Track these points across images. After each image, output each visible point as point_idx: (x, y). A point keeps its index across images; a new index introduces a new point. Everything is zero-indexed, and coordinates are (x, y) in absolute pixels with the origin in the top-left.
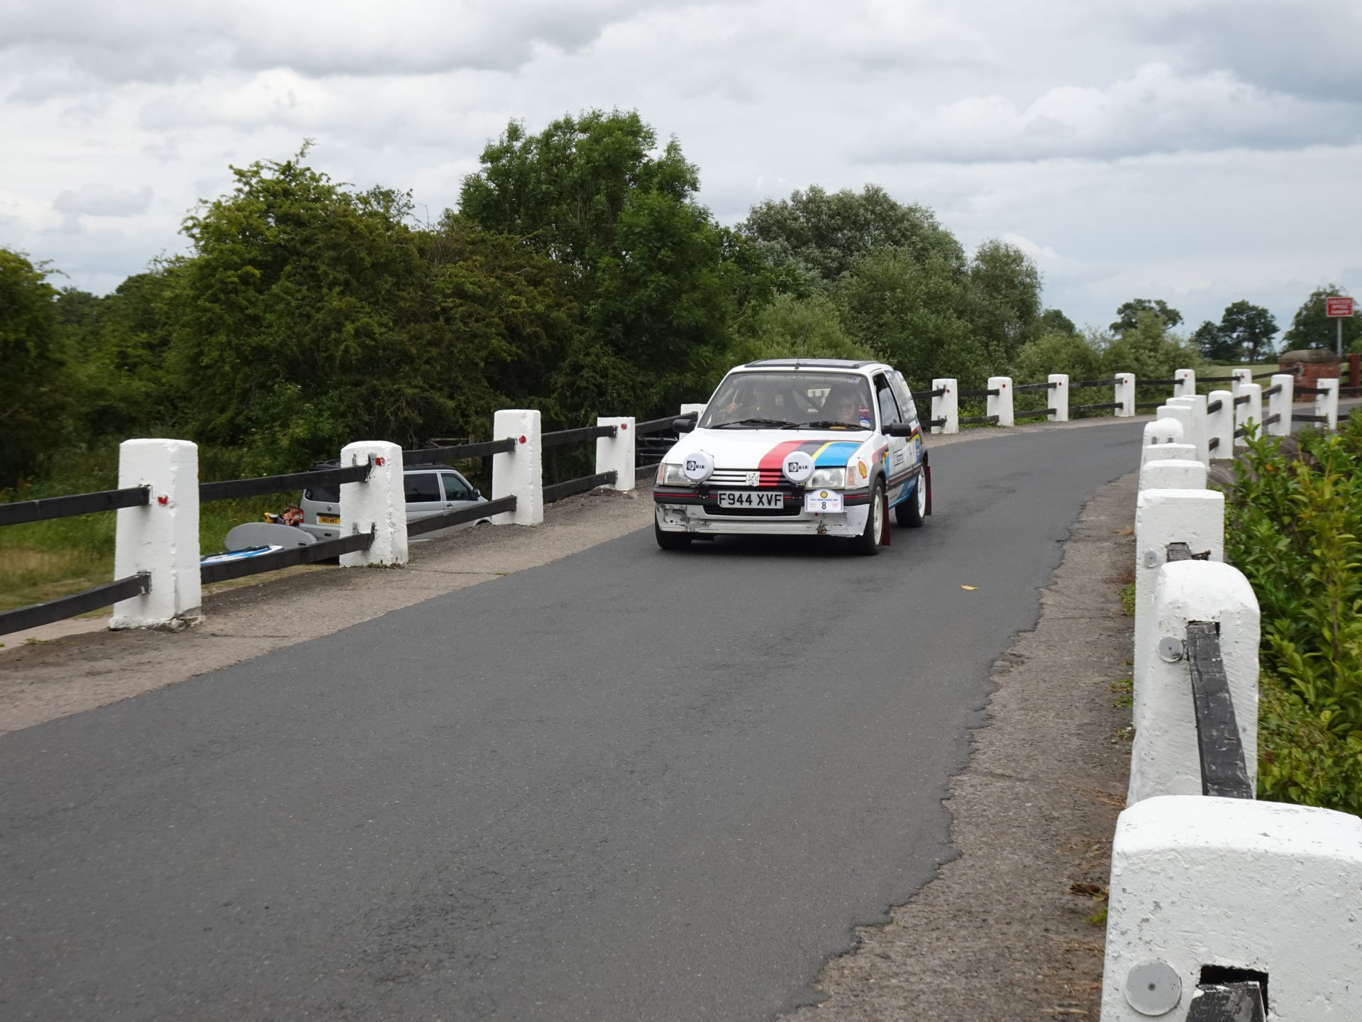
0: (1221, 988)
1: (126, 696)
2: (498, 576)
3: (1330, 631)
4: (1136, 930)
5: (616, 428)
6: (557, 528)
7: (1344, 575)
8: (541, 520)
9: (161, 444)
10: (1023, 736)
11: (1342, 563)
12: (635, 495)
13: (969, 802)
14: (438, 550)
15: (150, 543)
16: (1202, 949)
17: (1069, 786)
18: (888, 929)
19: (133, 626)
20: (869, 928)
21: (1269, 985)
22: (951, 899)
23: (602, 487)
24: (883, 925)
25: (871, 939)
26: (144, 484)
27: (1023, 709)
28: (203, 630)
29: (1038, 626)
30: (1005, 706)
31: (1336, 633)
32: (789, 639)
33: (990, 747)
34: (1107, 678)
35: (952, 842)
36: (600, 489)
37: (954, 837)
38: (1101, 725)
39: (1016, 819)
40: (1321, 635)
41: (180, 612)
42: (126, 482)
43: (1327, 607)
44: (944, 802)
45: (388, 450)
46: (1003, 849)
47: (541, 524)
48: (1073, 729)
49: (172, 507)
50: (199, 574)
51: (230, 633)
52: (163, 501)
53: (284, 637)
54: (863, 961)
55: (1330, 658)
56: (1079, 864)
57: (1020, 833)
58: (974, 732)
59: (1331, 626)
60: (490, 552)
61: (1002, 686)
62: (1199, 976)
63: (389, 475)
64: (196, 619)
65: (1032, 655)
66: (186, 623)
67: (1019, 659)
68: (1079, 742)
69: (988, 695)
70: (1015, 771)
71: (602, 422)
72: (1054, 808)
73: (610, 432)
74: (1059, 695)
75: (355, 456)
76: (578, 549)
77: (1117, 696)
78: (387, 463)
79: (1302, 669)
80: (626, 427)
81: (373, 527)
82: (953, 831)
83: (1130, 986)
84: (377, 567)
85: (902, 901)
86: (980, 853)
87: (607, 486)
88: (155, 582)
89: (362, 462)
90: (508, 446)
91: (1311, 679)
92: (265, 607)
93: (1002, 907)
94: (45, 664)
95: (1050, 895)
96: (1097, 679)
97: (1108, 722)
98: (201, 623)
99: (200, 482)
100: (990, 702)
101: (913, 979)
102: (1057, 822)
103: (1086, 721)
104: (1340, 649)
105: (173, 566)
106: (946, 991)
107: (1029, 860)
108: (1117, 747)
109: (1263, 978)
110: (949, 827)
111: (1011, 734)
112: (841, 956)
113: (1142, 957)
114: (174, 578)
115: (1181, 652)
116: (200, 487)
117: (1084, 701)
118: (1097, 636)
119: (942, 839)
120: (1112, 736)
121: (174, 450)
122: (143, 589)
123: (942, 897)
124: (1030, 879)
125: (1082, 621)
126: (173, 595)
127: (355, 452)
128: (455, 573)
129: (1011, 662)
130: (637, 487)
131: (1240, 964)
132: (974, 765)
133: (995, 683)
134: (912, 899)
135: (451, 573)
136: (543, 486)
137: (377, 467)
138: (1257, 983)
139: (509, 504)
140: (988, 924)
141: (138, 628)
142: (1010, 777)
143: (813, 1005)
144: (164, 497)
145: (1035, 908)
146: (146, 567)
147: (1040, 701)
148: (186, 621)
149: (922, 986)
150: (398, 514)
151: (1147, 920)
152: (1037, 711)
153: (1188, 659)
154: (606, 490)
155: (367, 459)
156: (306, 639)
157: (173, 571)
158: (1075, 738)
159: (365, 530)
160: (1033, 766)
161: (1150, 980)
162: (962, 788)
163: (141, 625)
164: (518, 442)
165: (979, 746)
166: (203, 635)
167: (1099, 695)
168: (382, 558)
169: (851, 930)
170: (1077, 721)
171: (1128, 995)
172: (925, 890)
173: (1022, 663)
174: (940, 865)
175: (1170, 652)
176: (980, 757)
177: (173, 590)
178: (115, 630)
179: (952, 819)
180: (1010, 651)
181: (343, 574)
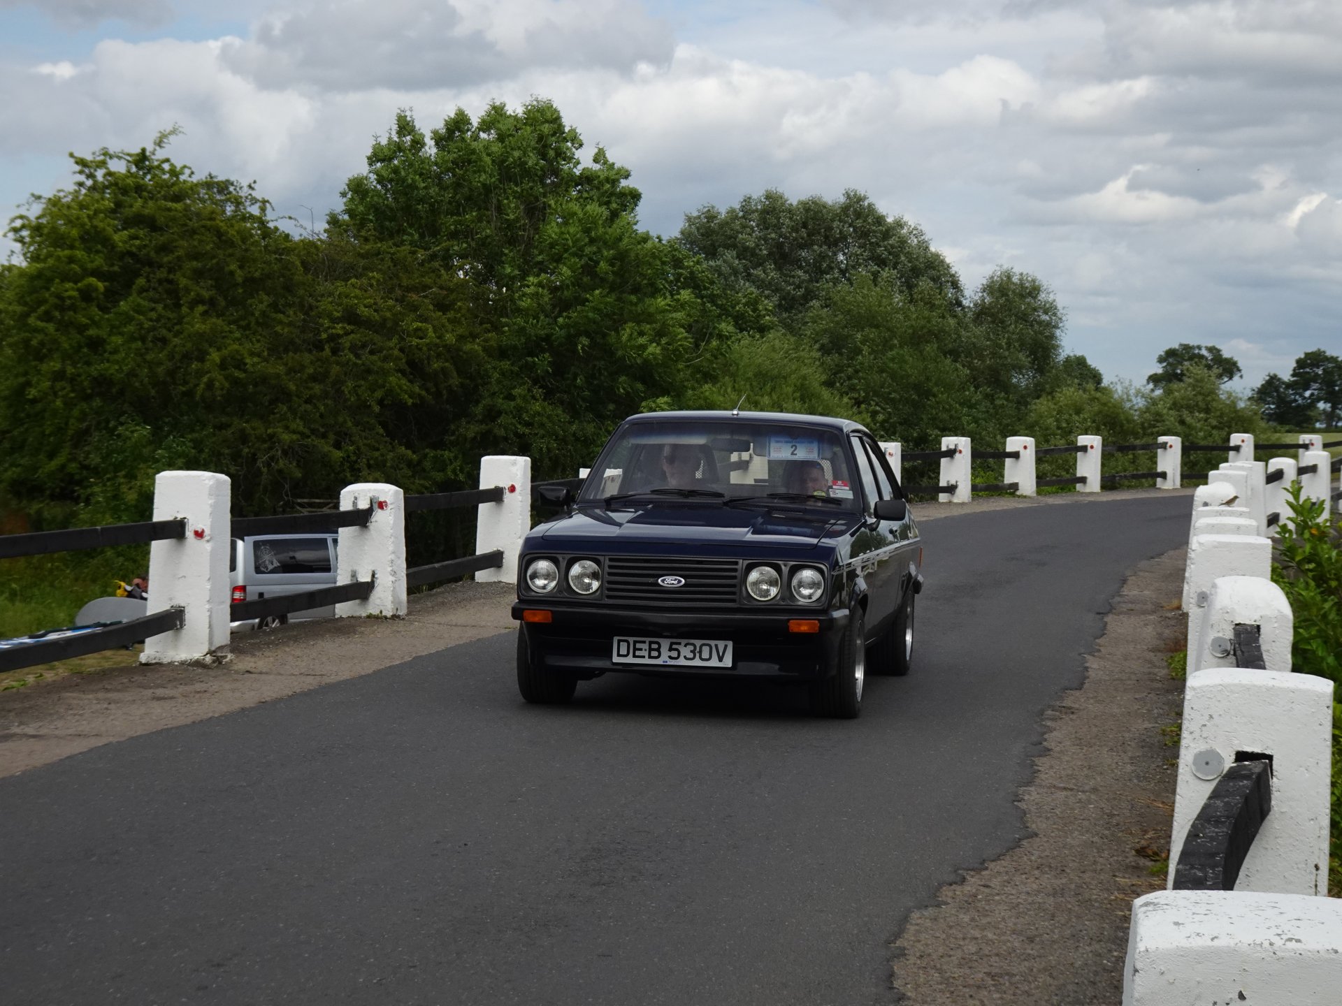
0: (1247, 763)
1: (210, 715)
2: (507, 630)
4: (1199, 731)
9: (199, 477)
10: (1080, 763)
13: (1037, 804)
14: (430, 605)
15: (185, 577)
16: (1236, 742)
17: (1127, 796)
18: (984, 873)
19: (165, 661)
20: (969, 871)
21: (1274, 762)
22: (1033, 858)
24: (981, 870)
25: (972, 877)
26: (180, 517)
27: (1078, 745)
28: (235, 667)
29: (1085, 686)
30: (1060, 743)
34: (1157, 725)
35: (1027, 827)
37: (1029, 825)
38: (1152, 757)
39: (1081, 815)
41: (213, 649)
42: (161, 514)
44: (1016, 803)
45: (389, 492)
46: (1072, 833)
48: (1127, 760)
49: (208, 541)
50: (228, 610)
51: (264, 670)
52: (199, 535)
54: (967, 888)
56: (1138, 842)
57: (1086, 823)
58: (1036, 759)
61: (1055, 730)
62: (1234, 757)
63: (391, 520)
64: (226, 657)
65: (1081, 708)
66: (218, 660)
67: (1071, 711)
68: (1133, 768)
69: (1042, 734)
70: (1076, 785)
71: (585, 473)
72: (1113, 808)
74: (1111, 736)
75: (356, 498)
77: (1168, 738)
78: (390, 507)
81: (373, 576)
82: (1027, 821)
83: (1195, 763)
84: (376, 617)
85: (992, 858)
86: (1053, 834)
88: (188, 616)
89: (363, 505)
90: (496, 495)
92: (287, 649)
93: (1075, 864)
94: (107, 690)
95: (1115, 858)
96: (1147, 725)
97: (1158, 755)
98: (231, 660)
99: (232, 517)
100: (1046, 740)
101: (1011, 897)
102: (1118, 818)
103: (1137, 754)
105: (208, 601)
106: (1039, 903)
107: (1096, 839)
108: (1169, 772)
109: (1270, 758)
110: (1022, 818)
111: (1068, 762)
112: (951, 885)
113: (1202, 747)
114: (208, 614)
115: (1229, 649)
116: (232, 522)
117: (1136, 741)
119: (1018, 825)
120: (1163, 765)
121: (211, 483)
122: (178, 623)
123: (1025, 858)
124: (1097, 849)
125: (1129, 682)
126: (207, 631)
127: (356, 495)
128: (460, 626)
129: (1061, 712)
131: (1257, 750)
132: (1038, 781)
133: (1048, 727)
134: (1001, 858)
135: (456, 625)
137: (380, 510)
138: (1267, 761)
139: (495, 560)
140: (1066, 873)
141: (171, 664)
142: (1072, 790)
143: (938, 906)
144: (200, 531)
145: (1105, 865)
146: (179, 601)
147: (1093, 741)
148: (218, 657)
149: (1019, 900)
150: (399, 562)
151: (1205, 725)
152: (1091, 747)
153: (1235, 654)
155: (369, 502)
156: (340, 678)
157: (207, 606)
158: (1129, 766)
159: (364, 578)
160: (1092, 783)
161: (1206, 760)
162: (1029, 794)
163: (174, 660)
164: (507, 491)
165: (1040, 768)
166: (237, 672)
167: (1150, 737)
168: (382, 608)
169: (955, 871)
170: (1130, 754)
171: (1193, 768)
172: (1010, 853)
173: (1073, 713)
174: (1020, 840)
175: (1219, 649)
176: (1043, 776)
177: (208, 626)
178: (147, 664)
179: (1025, 814)
180: (1058, 703)
181: (343, 623)
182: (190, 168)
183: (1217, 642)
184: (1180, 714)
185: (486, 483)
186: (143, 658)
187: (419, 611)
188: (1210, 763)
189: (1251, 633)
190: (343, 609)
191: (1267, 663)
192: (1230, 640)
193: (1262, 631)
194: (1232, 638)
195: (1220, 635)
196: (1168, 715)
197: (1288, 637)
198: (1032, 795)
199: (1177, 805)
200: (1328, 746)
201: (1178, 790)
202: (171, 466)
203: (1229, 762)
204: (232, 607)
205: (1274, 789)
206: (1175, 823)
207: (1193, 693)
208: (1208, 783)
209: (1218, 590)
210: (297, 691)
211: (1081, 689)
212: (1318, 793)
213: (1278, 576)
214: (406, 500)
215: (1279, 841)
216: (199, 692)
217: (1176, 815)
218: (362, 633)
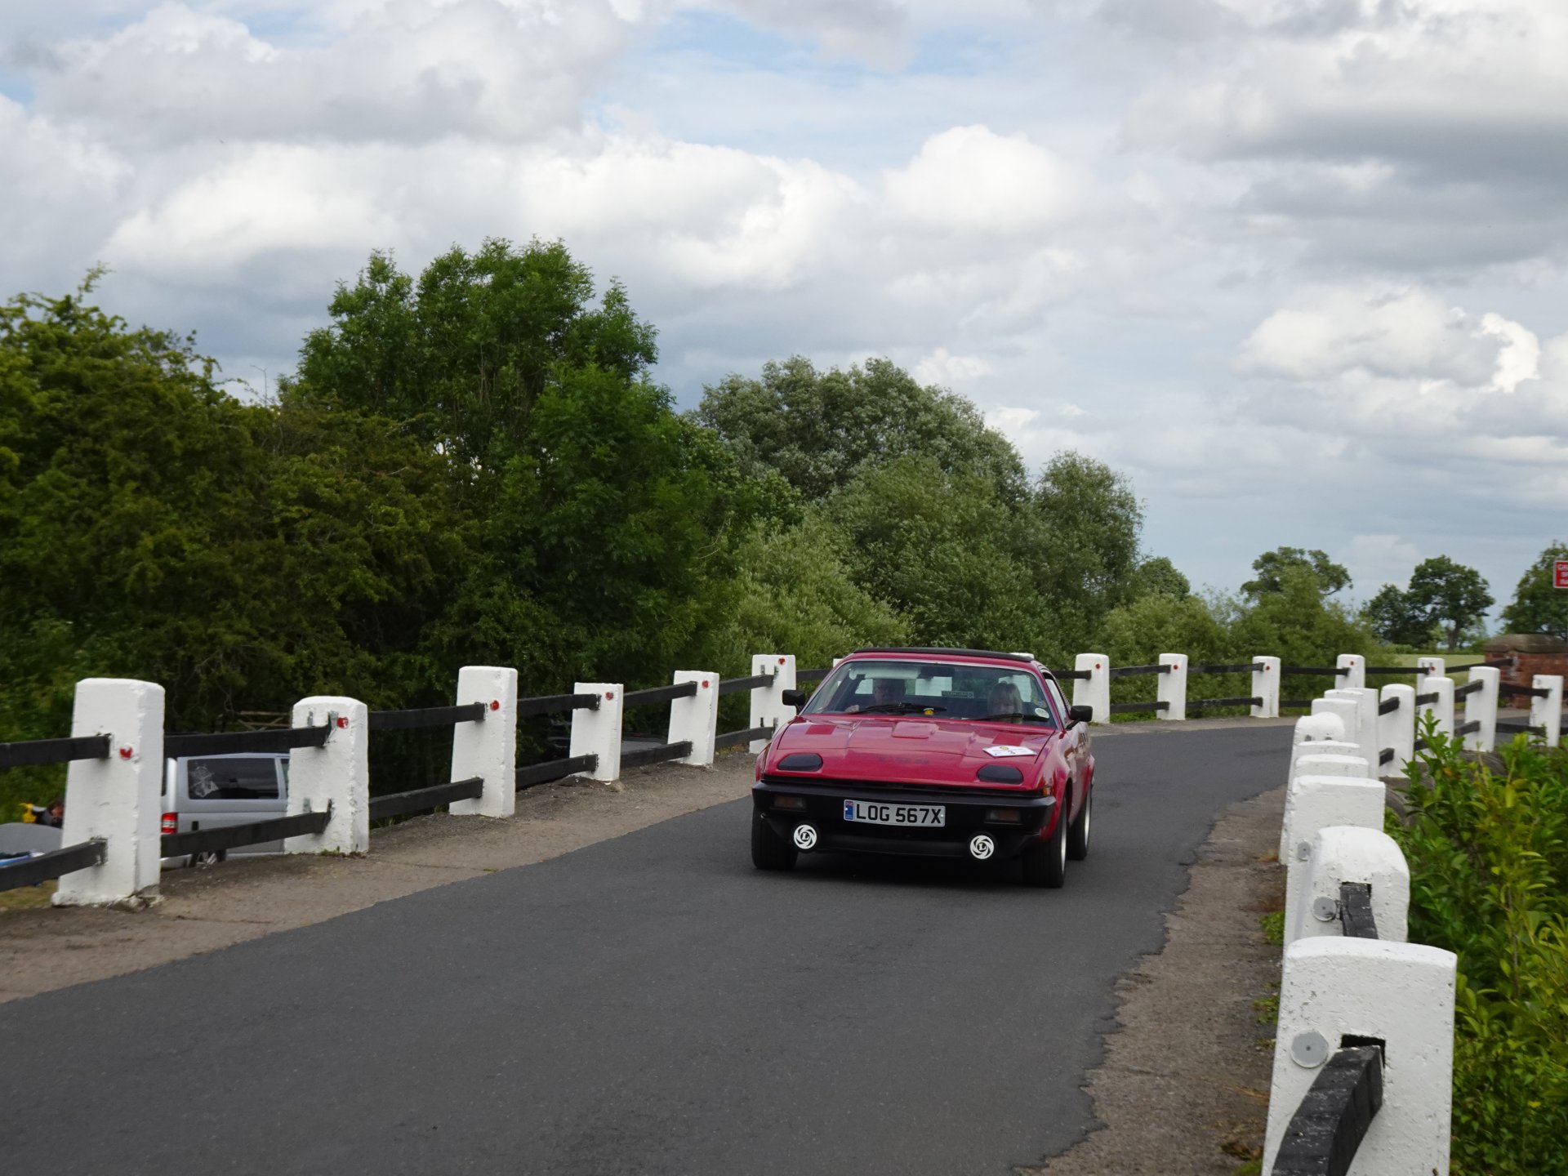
0: (1355, 1049)
1: (134, 968)
2: (486, 873)
3: (1509, 964)
4: (1299, 1010)
5: (600, 697)
6: (533, 822)
7: (1528, 898)
8: (511, 811)
9: (128, 685)
10: (1158, 1042)
11: (1524, 883)
12: (620, 787)
13: (1108, 1090)
14: (395, 841)
15: (107, 803)
17: (1212, 1082)
18: (1044, 1171)
19: (83, 902)
20: (1027, 1170)
21: (1387, 1048)
22: (1102, 1154)
23: (577, 775)
24: (1041, 1167)
26: (103, 732)
27: (1156, 1020)
28: (165, 912)
29: (1165, 951)
30: (1135, 1017)
31: (1516, 966)
32: (872, 948)
33: (1121, 1049)
34: (1249, 998)
35: (1096, 1117)
36: (575, 778)
37: (1097, 1114)
38: (1243, 1036)
39: (1159, 1104)
40: (1499, 969)
41: (139, 889)
42: (82, 727)
43: (1506, 936)
44: (1082, 1088)
45: (352, 708)
46: (1148, 1125)
47: (513, 817)
48: (1213, 1038)
49: (136, 762)
50: (158, 845)
51: (200, 916)
52: (126, 754)
53: (269, 923)
55: (1509, 996)
56: (1226, 1137)
57: (1164, 1114)
58: (1103, 1036)
59: (1510, 959)
60: (462, 846)
61: (1129, 1002)
62: (1339, 1042)
63: (352, 740)
64: (153, 899)
65: (1160, 976)
66: (145, 903)
67: (1146, 979)
68: (1220, 1049)
69: (1115, 1007)
70: (1152, 1068)
71: (581, 689)
72: (1196, 1096)
73: (591, 702)
74: (1195, 1011)
75: (311, 714)
76: (572, 848)
77: (1261, 1013)
78: (351, 725)
79: (1475, 1007)
80: (611, 696)
81: (330, 805)
82: (1096, 1110)
84: (333, 855)
85: (1054, 1154)
86: (1125, 1126)
87: (584, 774)
88: (112, 850)
89: (320, 722)
90: (476, 713)
91: (1485, 1021)
92: (227, 891)
93: (1152, 1162)
94: (14, 937)
95: (1198, 1156)
96: (1237, 998)
98: (161, 904)
99: (165, 734)
100: (1118, 1014)
102: (1202, 1108)
103: (1226, 1032)
104: (1519, 986)
105: (135, 833)
107: (1176, 1133)
108: (1262, 1054)
109: (1382, 1043)
110: (1090, 1107)
111: (1144, 1040)
114: (134, 848)
115: (1334, 911)
116: (166, 741)
117: (1225, 1017)
118: (1236, 961)
119: (1085, 1114)
120: (1256, 1045)
121: (142, 693)
122: (99, 858)
123: (1093, 1153)
124: (1178, 1144)
125: (1218, 947)
126: (133, 868)
127: (312, 709)
128: (431, 867)
129: (1137, 981)
130: (622, 778)
131: (1367, 1033)
132: (1108, 1062)
133: (1121, 998)
134: (1065, 1153)
135: (426, 866)
136: (517, 767)
137: (339, 729)
138: (1379, 1047)
139: (473, 789)
141: (89, 906)
142: (1148, 1073)
144: (127, 749)
145: (1187, 1164)
146: (101, 832)
147: (1174, 1016)
148: (144, 899)
150: (361, 790)
152: (1171, 1023)
153: (1341, 918)
154: (582, 780)
155: (327, 719)
156: (289, 926)
157: (134, 839)
158: (1216, 1046)
159: (319, 808)
160: (1172, 1065)
161: (1307, 1044)
162: (1099, 1079)
163: (92, 901)
164: (489, 708)
165: (1112, 1047)
166: (167, 917)
167: (1240, 1012)
168: (339, 844)
169: (1011, 1168)
170: (1217, 1032)
171: (1292, 1053)
172: (1076, 1147)
173: (1150, 982)
174: (1087, 1132)
175: (1323, 912)
176: (1114, 1057)
177: (133, 862)
178: (60, 907)
179: (1093, 1101)
180: (1133, 971)
181: (294, 860)
182: (122, 319)
183: (1321, 904)
184: (1277, 986)
185: (464, 699)
186: (56, 898)
187: (383, 848)
188: (1312, 1047)
189: (1360, 893)
190: (293, 845)
191: (1379, 930)
192: (1336, 902)
193: (1373, 891)
194: (1339, 898)
195: (1325, 895)
196: (1262, 986)
197: (1405, 898)
198: (1101, 1080)
199: (1273, 1097)
200: (1449, 1030)
201: (1275, 1079)
202: (94, 670)
203: (1334, 1048)
204: (163, 839)
205: (1386, 1080)
206: (1270, 1119)
207: (1293, 965)
208: (1308, 1071)
209: (1323, 843)
210: (239, 941)
211: (1159, 954)
212: (1437, 1085)
213: (1392, 826)
214: (371, 716)
215: (1392, 1141)
216: (122, 941)
217: (1271, 1108)
218: (314, 873)
